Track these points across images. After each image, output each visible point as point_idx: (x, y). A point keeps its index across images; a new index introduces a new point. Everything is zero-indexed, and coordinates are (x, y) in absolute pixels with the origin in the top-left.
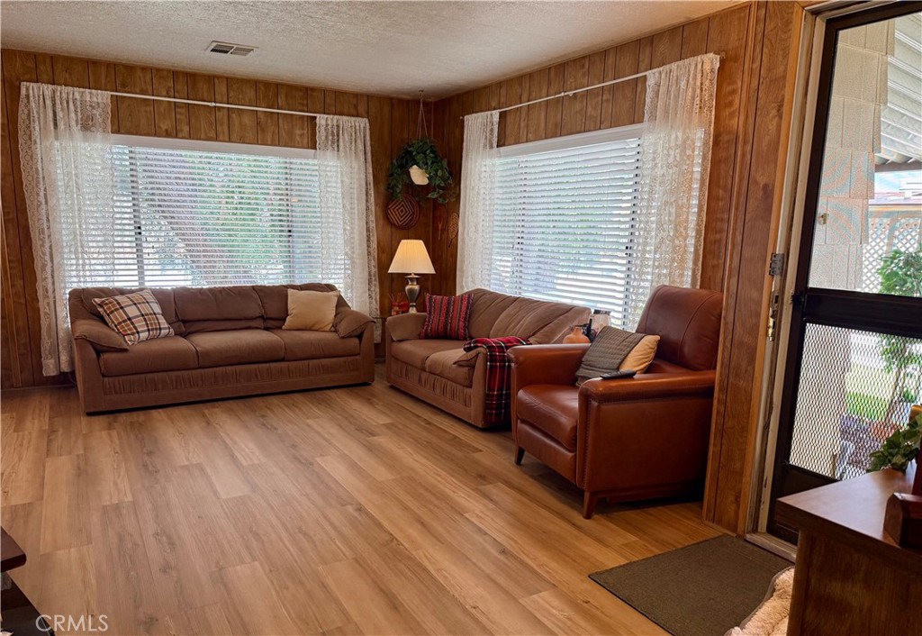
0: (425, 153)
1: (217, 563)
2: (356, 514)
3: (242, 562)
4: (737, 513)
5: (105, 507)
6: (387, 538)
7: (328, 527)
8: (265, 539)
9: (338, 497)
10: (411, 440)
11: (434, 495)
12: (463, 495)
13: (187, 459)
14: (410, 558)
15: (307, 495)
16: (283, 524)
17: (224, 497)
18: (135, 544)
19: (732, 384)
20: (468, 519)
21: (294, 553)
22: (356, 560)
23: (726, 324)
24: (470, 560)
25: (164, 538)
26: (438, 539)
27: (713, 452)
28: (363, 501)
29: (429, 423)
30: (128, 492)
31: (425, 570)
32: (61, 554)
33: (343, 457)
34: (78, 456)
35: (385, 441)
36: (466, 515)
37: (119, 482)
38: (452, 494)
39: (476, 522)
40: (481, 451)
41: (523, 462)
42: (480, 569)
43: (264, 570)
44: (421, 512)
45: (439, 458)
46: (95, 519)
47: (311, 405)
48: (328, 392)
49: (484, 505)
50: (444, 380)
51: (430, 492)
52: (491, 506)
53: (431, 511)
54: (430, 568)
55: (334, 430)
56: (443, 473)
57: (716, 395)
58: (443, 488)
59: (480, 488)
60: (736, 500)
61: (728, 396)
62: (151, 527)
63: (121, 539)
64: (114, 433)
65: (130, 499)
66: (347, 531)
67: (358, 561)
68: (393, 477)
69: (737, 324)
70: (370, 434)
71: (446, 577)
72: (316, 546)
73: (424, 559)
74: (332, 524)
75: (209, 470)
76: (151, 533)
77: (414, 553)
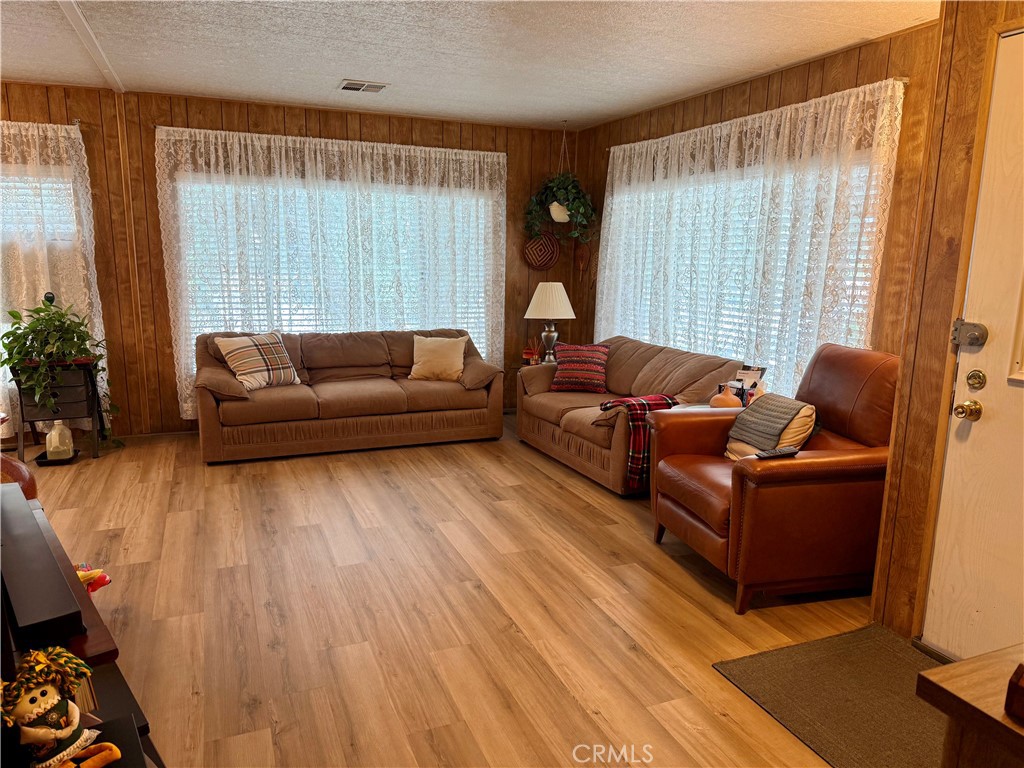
0: (566, 189)
1: (327, 641)
2: (475, 592)
3: (352, 642)
4: (911, 617)
5: (219, 571)
6: (505, 622)
7: (443, 605)
8: (378, 615)
9: (457, 571)
10: (540, 506)
11: (561, 573)
12: (592, 576)
13: (307, 518)
14: (529, 648)
15: (425, 567)
16: (398, 600)
17: (339, 565)
18: (247, 615)
19: (907, 467)
20: (596, 606)
21: (406, 634)
22: (470, 647)
23: (901, 397)
24: (595, 656)
25: (276, 609)
26: (562, 628)
27: (884, 543)
28: (483, 577)
29: (561, 487)
30: (244, 555)
31: (544, 664)
32: (173, 620)
33: (466, 522)
34: (198, 511)
35: (512, 506)
36: (595, 601)
37: (236, 542)
38: (580, 574)
39: (605, 610)
40: (617, 523)
41: (662, 541)
42: (605, 666)
43: (374, 654)
44: (545, 594)
45: (569, 529)
46: (209, 584)
47: (437, 462)
48: (455, 446)
49: (616, 590)
50: (580, 440)
51: (557, 570)
52: (625, 591)
53: (556, 594)
54: (550, 662)
55: (459, 492)
56: (572, 548)
57: (888, 478)
58: (572, 566)
59: (613, 568)
60: (910, 600)
61: (902, 480)
62: (263, 597)
63: (232, 609)
64: (236, 487)
65: (245, 563)
66: (464, 612)
67: (473, 648)
68: (518, 550)
69: (914, 398)
70: (498, 497)
71: (566, 674)
72: (429, 627)
73: (545, 652)
74: (449, 603)
75: (327, 533)
76: (263, 603)
77: (534, 643)
